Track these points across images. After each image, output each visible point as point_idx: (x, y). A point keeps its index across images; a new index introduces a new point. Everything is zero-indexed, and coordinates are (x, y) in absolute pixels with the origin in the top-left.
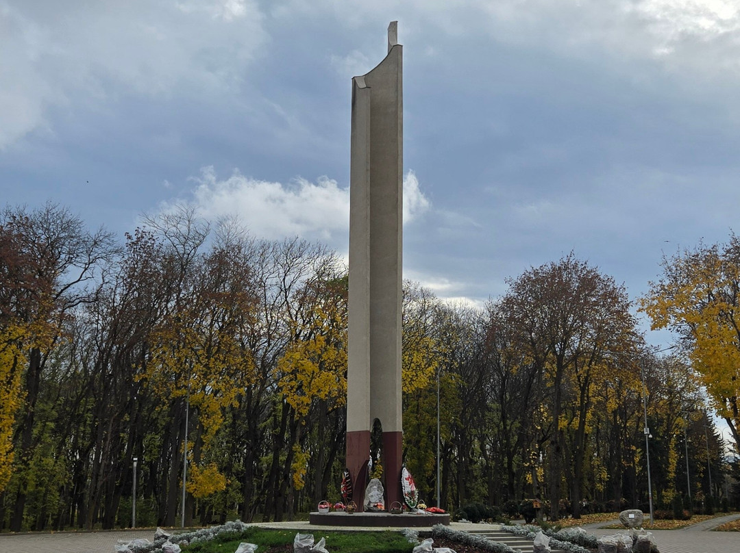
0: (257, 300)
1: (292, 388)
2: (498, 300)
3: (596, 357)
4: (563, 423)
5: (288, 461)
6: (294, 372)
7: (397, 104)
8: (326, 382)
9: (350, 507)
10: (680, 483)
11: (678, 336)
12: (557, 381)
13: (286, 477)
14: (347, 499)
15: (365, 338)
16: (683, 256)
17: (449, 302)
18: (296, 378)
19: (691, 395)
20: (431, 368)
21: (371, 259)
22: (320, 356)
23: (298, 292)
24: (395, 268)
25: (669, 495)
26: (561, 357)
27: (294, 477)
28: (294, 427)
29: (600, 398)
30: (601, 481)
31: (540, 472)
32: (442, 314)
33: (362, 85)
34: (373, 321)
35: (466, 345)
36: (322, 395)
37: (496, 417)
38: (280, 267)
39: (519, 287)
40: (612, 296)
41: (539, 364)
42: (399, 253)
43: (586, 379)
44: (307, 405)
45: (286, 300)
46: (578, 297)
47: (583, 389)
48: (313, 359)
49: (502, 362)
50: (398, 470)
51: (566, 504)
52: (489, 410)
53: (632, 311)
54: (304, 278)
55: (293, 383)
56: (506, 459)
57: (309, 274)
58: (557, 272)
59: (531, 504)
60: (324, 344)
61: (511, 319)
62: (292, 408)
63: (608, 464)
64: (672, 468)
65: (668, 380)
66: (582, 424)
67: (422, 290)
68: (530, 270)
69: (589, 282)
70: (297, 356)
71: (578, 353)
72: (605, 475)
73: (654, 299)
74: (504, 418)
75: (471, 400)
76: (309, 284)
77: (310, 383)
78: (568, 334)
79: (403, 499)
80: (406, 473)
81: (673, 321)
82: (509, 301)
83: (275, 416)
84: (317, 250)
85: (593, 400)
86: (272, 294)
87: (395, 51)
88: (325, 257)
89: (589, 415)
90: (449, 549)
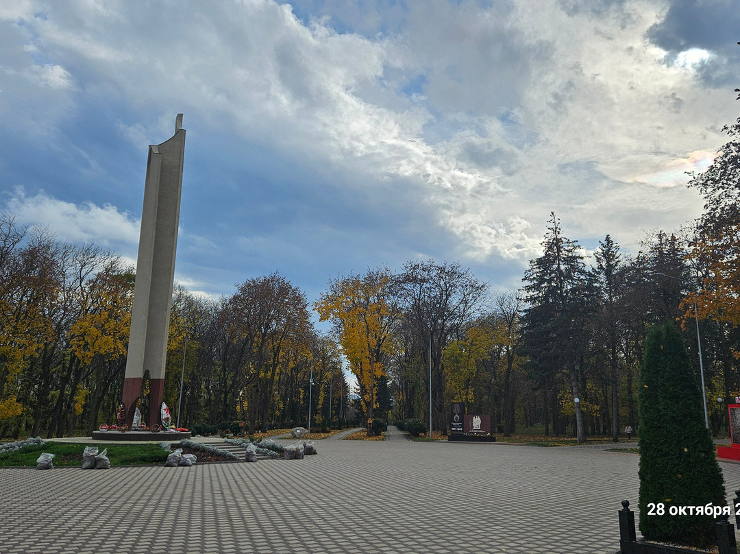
0: (58, 284)
1: (80, 346)
2: (229, 296)
3: (285, 335)
4: (262, 375)
5: (72, 395)
6: (83, 335)
7: (180, 167)
8: (105, 343)
9: (123, 428)
10: (325, 411)
11: (333, 325)
12: (261, 348)
13: (69, 406)
14: (120, 423)
15: (144, 317)
16: (341, 280)
17: (197, 295)
18: (84, 340)
19: (335, 360)
20: (180, 337)
21: (153, 265)
22: (103, 325)
23: (90, 281)
24: (169, 274)
25: (319, 419)
26: (264, 335)
27: (76, 406)
28: (78, 373)
29: (284, 359)
30: (279, 409)
31: (246, 404)
32: (190, 303)
33: (155, 151)
34: (151, 306)
35: (204, 323)
36: (102, 352)
37: (219, 369)
38: (77, 262)
39: (243, 290)
40: (298, 299)
41: (251, 337)
42: (173, 264)
43: (278, 348)
44: (91, 357)
45: (80, 285)
46: (277, 299)
47: (275, 355)
48: (96, 327)
49: (227, 336)
50: (159, 403)
51: (258, 424)
52: (214, 364)
53: (308, 309)
54: (96, 271)
55: (82, 342)
56: (223, 396)
57: (100, 269)
58: (266, 282)
59: (238, 424)
60: (107, 317)
61: (235, 309)
62: (78, 359)
63: (283, 399)
64: (320, 402)
65: (323, 350)
66: (273, 375)
67: (179, 287)
68: (250, 279)
69: (285, 290)
70: (86, 324)
71: (274, 333)
72: (281, 406)
73: (322, 303)
74: (224, 370)
75: (204, 358)
76: (99, 275)
77: (94, 343)
78: (270, 321)
79: (161, 423)
80: (164, 406)
81: (332, 317)
82: (236, 298)
83: (64, 364)
84: (107, 254)
85: (280, 360)
86: (69, 281)
87: (180, 133)
88: (113, 259)
89: (277, 370)
90: (192, 455)
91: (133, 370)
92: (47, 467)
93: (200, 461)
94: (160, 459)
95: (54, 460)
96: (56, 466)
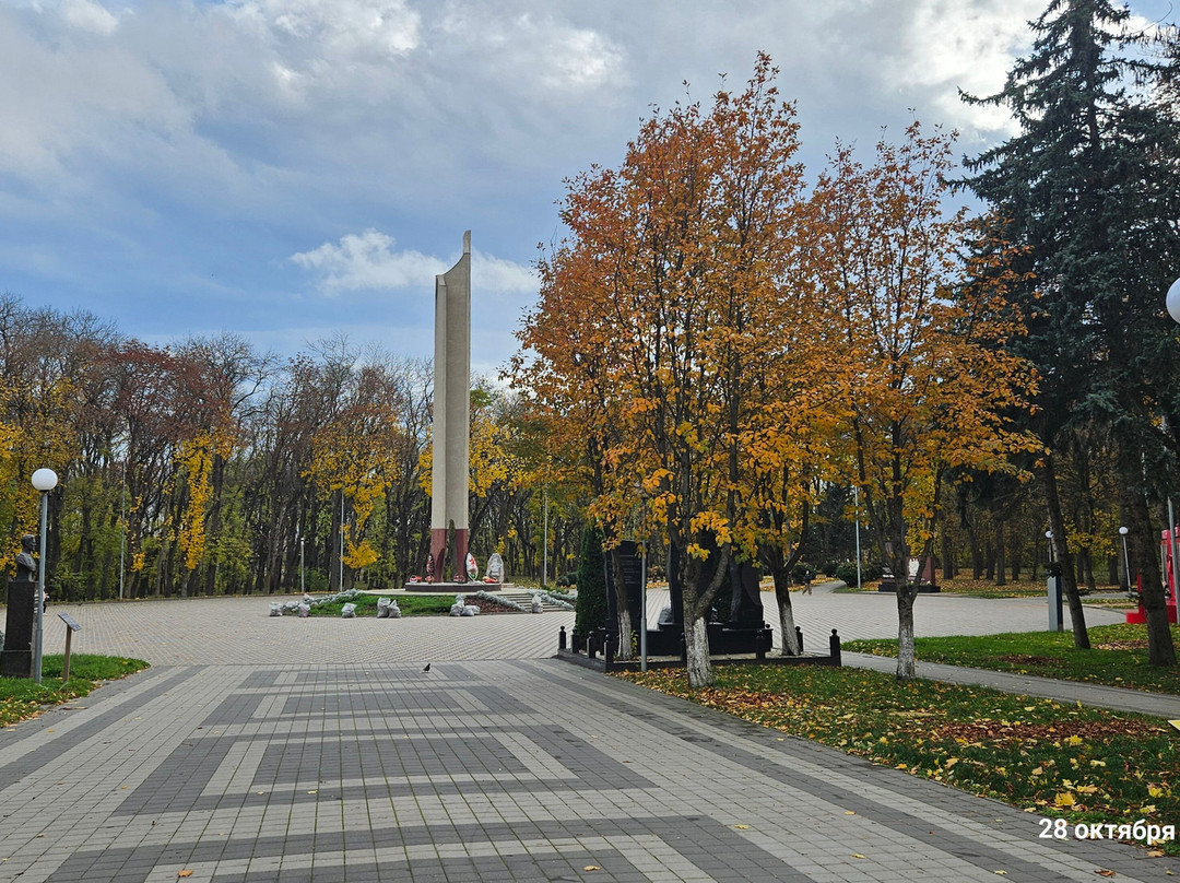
7: (467, 295)
33: (441, 282)
90: (475, 607)
91: (438, 522)
92: (350, 616)
93: (484, 611)
94: (444, 610)
95: (356, 610)
96: (359, 616)
